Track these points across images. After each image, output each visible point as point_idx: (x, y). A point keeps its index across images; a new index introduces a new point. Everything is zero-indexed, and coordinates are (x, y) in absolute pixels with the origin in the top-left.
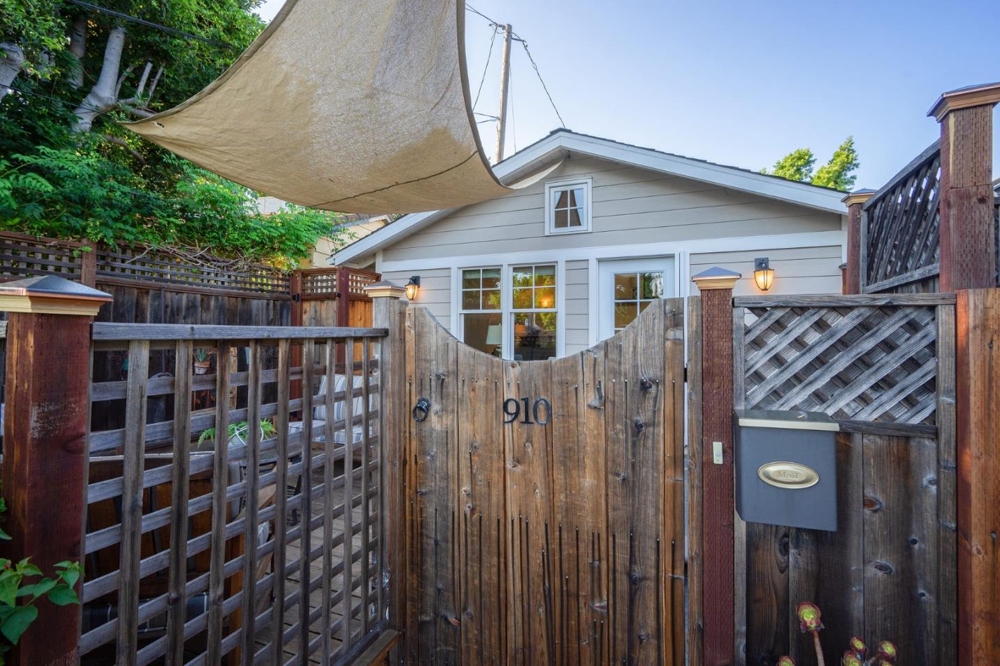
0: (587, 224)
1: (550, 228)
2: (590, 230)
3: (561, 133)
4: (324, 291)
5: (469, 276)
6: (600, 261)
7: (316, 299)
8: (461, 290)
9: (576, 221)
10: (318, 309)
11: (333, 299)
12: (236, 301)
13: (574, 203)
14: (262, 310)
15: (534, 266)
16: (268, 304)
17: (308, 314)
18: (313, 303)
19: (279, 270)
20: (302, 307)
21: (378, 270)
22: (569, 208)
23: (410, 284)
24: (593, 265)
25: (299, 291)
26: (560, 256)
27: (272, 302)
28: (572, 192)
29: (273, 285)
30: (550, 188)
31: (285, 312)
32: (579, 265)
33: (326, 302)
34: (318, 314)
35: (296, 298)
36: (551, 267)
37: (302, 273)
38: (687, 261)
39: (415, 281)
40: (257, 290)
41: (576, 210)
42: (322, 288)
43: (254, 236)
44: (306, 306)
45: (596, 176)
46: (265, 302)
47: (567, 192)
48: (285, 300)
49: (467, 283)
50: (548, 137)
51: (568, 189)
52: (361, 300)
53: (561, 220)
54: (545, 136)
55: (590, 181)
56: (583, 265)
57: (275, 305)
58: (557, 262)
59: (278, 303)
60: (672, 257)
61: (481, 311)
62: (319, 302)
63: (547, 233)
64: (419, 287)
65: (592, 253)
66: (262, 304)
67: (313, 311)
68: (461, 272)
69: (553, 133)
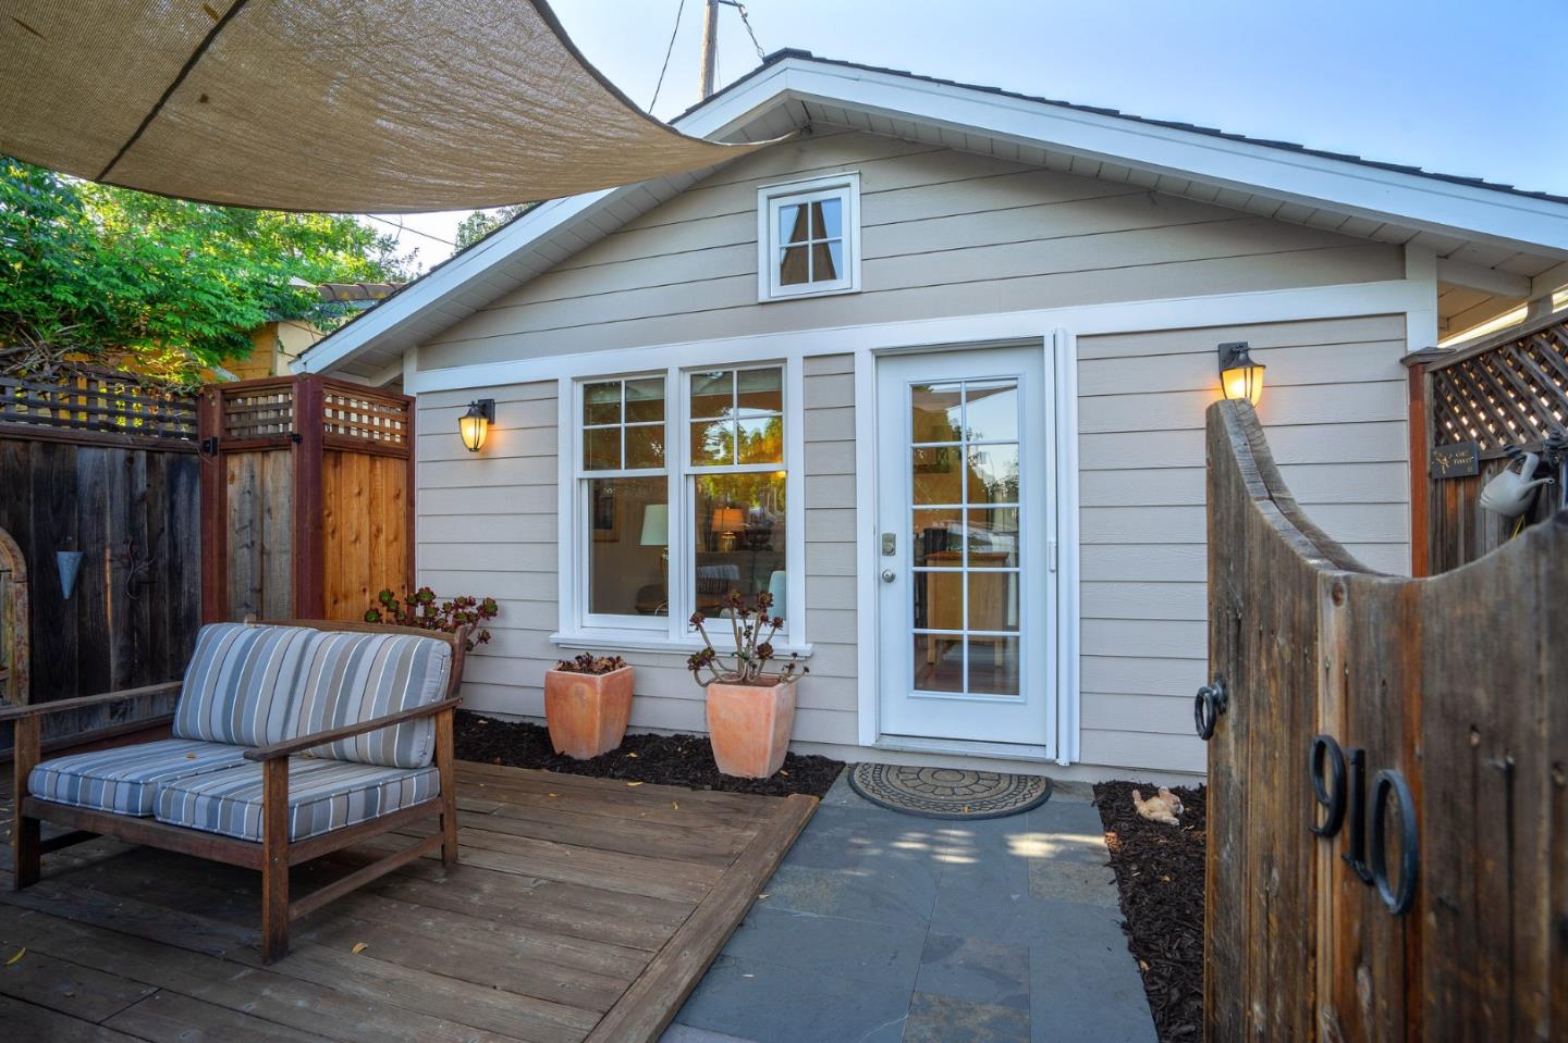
0: (850, 274)
1: (770, 286)
2: (857, 288)
3: (789, 62)
4: (271, 429)
5: (598, 399)
6: (882, 356)
7: (251, 450)
8: (579, 427)
9: (827, 270)
10: (257, 471)
11: (285, 447)
12: (26, 450)
13: (820, 231)
14: (112, 473)
15: (735, 371)
16: (130, 460)
17: (236, 482)
18: (246, 458)
19: (161, 384)
20: (223, 466)
21: (409, 390)
22: (810, 242)
23: (470, 415)
24: (864, 365)
25: (216, 431)
26: (791, 346)
27: (143, 454)
28: (817, 206)
29: (146, 418)
30: (769, 198)
31: (183, 479)
32: (832, 366)
33: (273, 455)
34: (258, 482)
35: (211, 447)
36: (774, 371)
37: (223, 392)
38: (1069, 351)
39: (484, 410)
40: (89, 426)
41: (826, 244)
42: (265, 423)
43: (63, 293)
44: (234, 464)
45: (868, 170)
46: (121, 454)
47: (806, 205)
48: (181, 454)
49: (593, 412)
50: (758, 71)
51: (809, 199)
52: (360, 452)
53: (792, 268)
54: (752, 70)
55: (854, 181)
56: (841, 366)
57: (151, 462)
58: (784, 360)
59: (163, 460)
60: (1035, 344)
61: (623, 472)
62: (258, 456)
63: (763, 297)
64: (491, 422)
65: (863, 338)
66: (113, 459)
67: (246, 475)
68: (579, 390)
69: (770, 61)
